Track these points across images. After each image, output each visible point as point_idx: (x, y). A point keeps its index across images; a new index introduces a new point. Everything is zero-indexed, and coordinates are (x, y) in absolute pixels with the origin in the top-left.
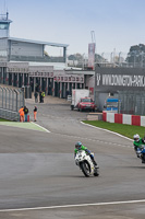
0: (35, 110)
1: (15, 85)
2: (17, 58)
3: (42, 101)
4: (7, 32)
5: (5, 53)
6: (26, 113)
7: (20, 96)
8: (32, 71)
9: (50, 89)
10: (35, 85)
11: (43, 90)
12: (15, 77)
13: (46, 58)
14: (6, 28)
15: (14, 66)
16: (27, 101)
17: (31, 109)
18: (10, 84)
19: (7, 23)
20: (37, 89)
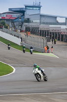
0: (52, 47)
1: (43, 36)
2: (44, 23)
3: (55, 43)
4: (40, 11)
5: (38, 21)
6: (48, 49)
7: (45, 41)
8: (51, 29)
9: (59, 38)
10: (52, 36)
11: (56, 38)
12: (43, 32)
13: (57, 23)
14: (39, 9)
15: (43, 27)
16: (48, 43)
17: (50, 47)
18: (41, 35)
19: (40, 7)
20: (53, 38)
